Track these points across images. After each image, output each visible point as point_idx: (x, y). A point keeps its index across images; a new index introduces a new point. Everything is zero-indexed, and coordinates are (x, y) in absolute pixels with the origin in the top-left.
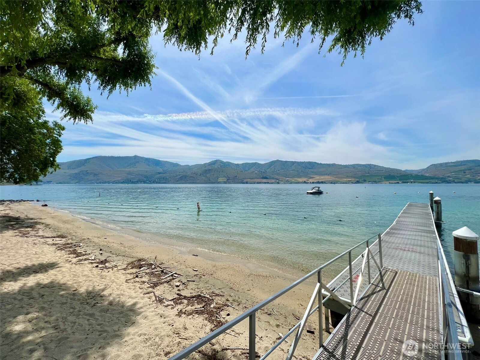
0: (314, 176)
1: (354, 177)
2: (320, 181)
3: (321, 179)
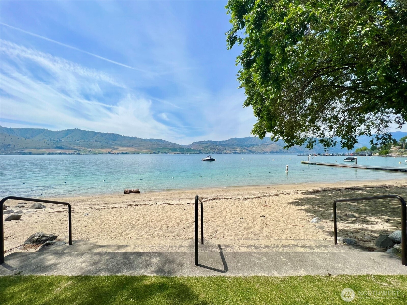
0: (118, 147)
1: (151, 149)
3: (125, 150)
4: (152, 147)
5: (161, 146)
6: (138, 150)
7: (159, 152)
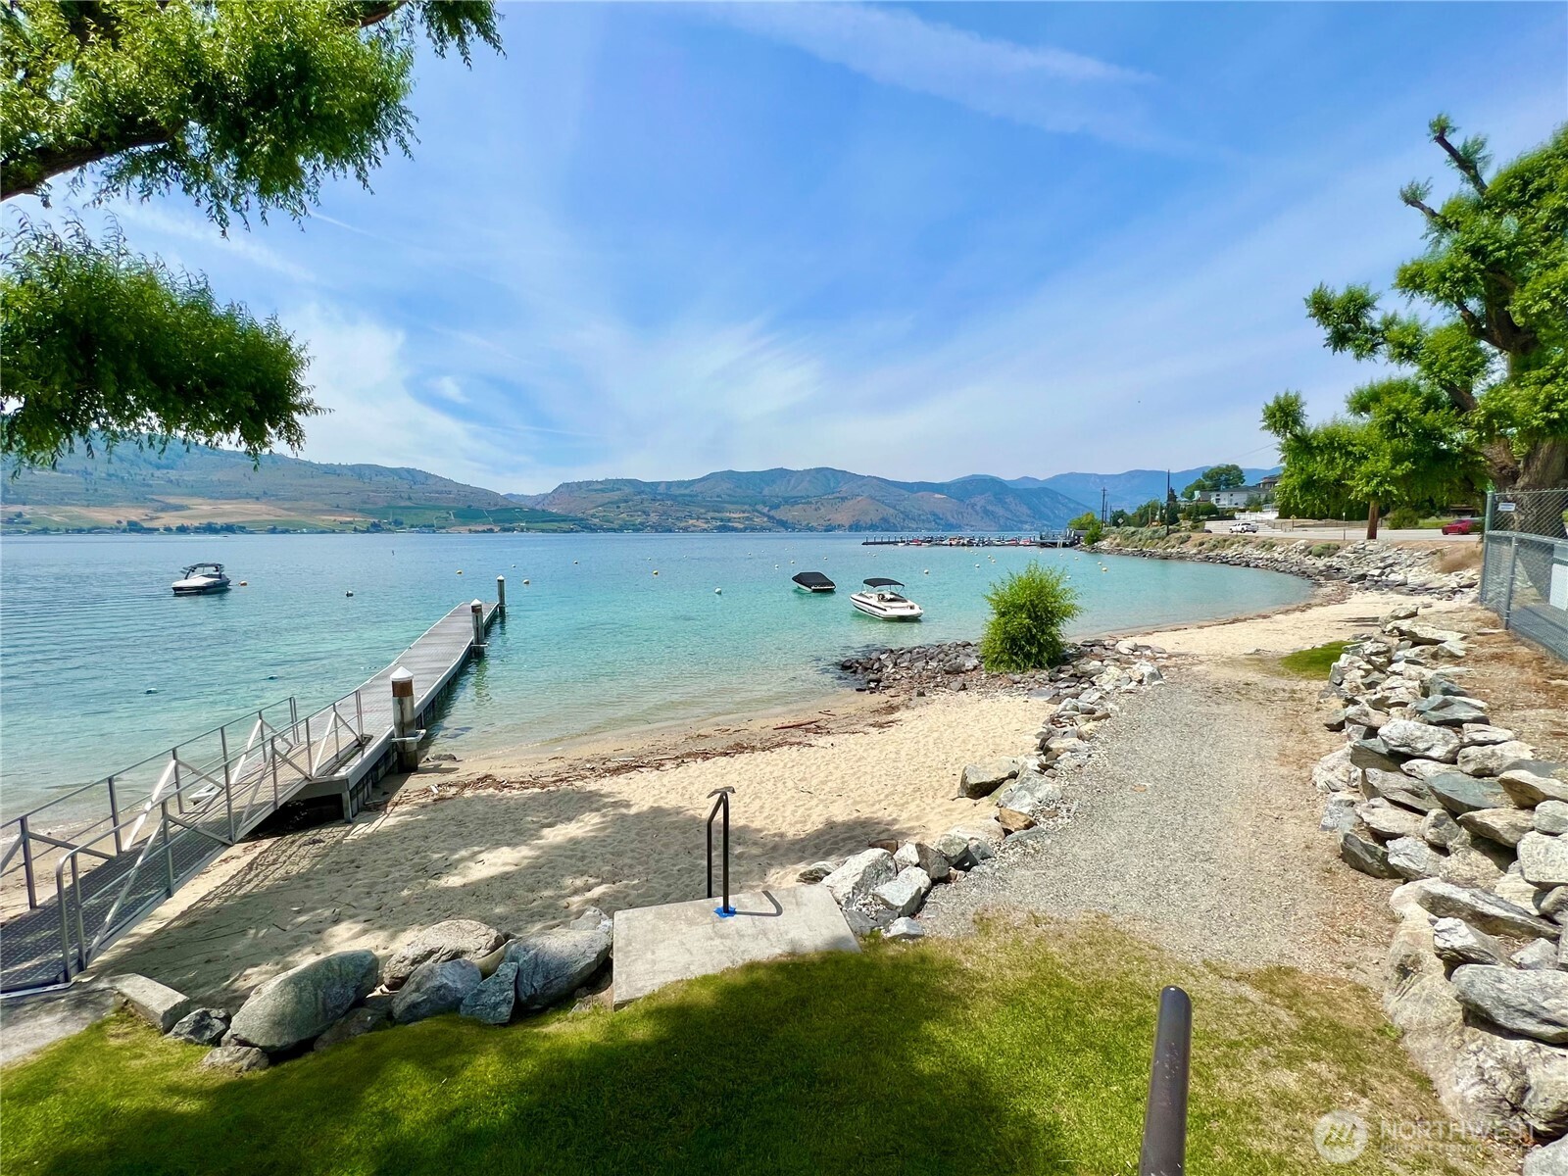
0: (186, 501)
1: (360, 511)
2: (219, 521)
3: (222, 515)
4: (365, 503)
5: (410, 498)
6: (295, 517)
7: (398, 523)
